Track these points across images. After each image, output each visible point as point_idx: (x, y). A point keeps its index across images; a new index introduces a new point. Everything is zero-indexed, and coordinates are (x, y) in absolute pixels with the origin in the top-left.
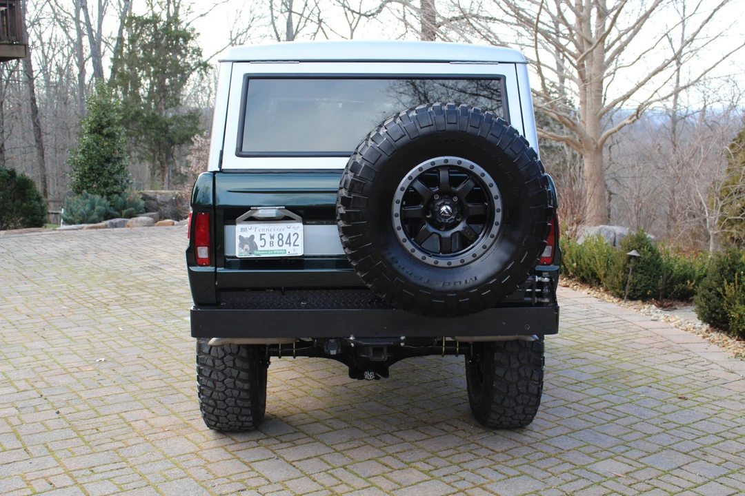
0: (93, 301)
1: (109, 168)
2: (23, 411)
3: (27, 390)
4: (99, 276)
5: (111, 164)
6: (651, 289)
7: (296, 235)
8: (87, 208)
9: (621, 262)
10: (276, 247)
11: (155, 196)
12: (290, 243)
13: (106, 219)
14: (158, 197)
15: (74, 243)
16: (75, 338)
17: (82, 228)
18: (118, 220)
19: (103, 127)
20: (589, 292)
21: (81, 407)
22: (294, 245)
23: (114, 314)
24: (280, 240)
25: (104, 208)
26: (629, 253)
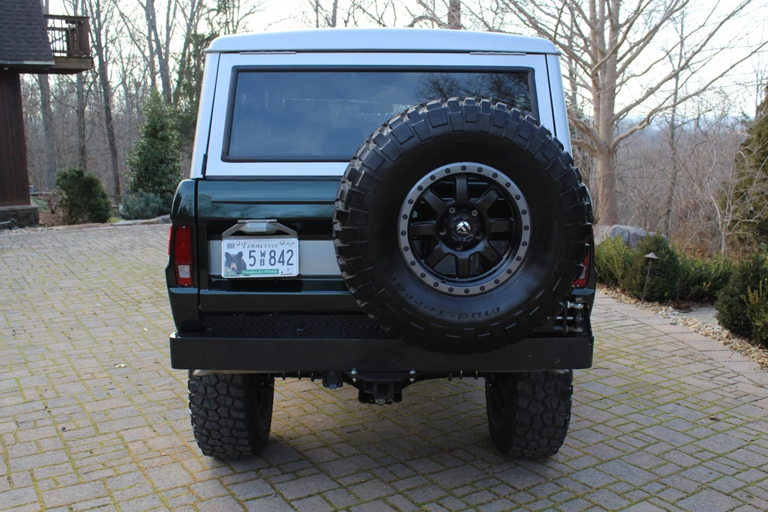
0: (128, 298)
1: (163, 168)
2: (22, 426)
3: (33, 401)
4: (139, 271)
5: (164, 165)
6: (668, 291)
7: (290, 253)
8: (142, 205)
9: (639, 264)
10: (267, 266)
12: (283, 262)
13: (159, 215)
15: (126, 238)
16: (100, 339)
17: (135, 224)
20: (607, 292)
21: (81, 423)
22: (288, 264)
23: (144, 313)
24: (271, 257)
25: (157, 205)
26: (647, 256)
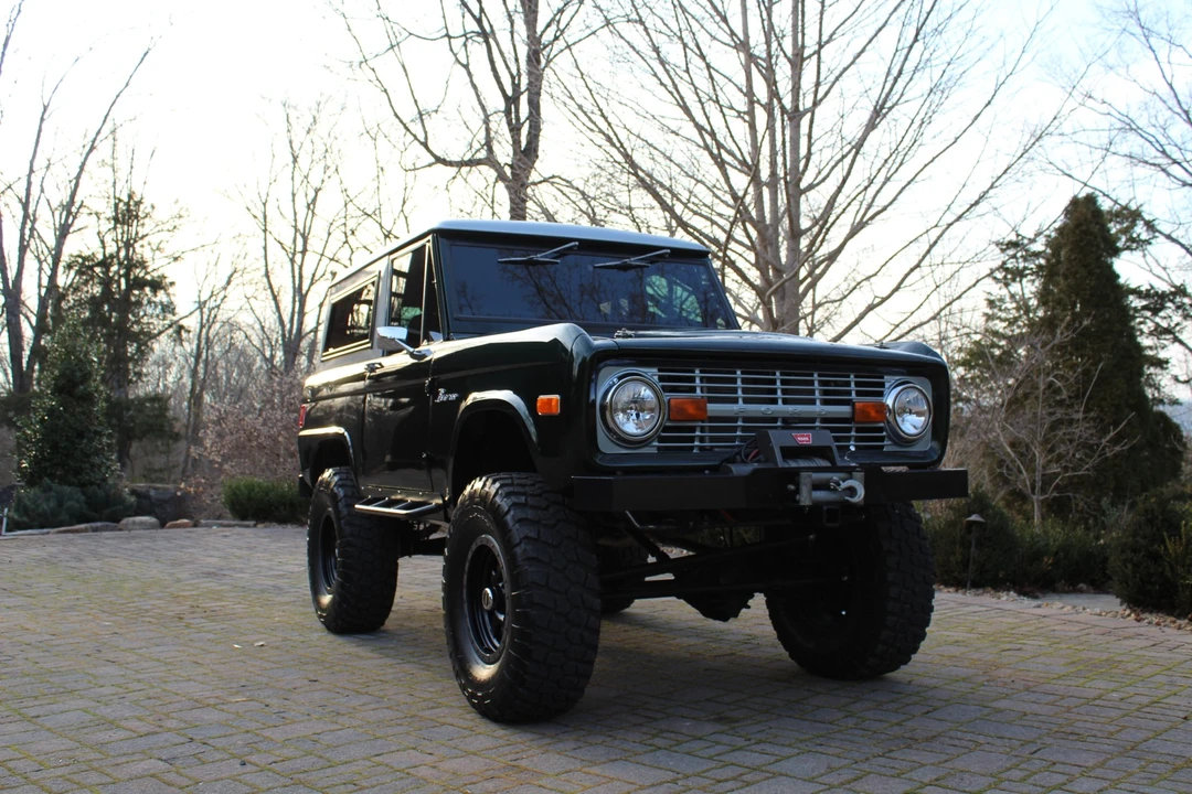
1: (83, 446)
5: (85, 441)
6: (1003, 570)
8: (52, 504)
9: (958, 531)
11: (148, 491)
13: (81, 522)
14: (152, 493)
17: (48, 533)
18: (99, 524)
19: (75, 385)
25: (78, 505)
26: (970, 519)
